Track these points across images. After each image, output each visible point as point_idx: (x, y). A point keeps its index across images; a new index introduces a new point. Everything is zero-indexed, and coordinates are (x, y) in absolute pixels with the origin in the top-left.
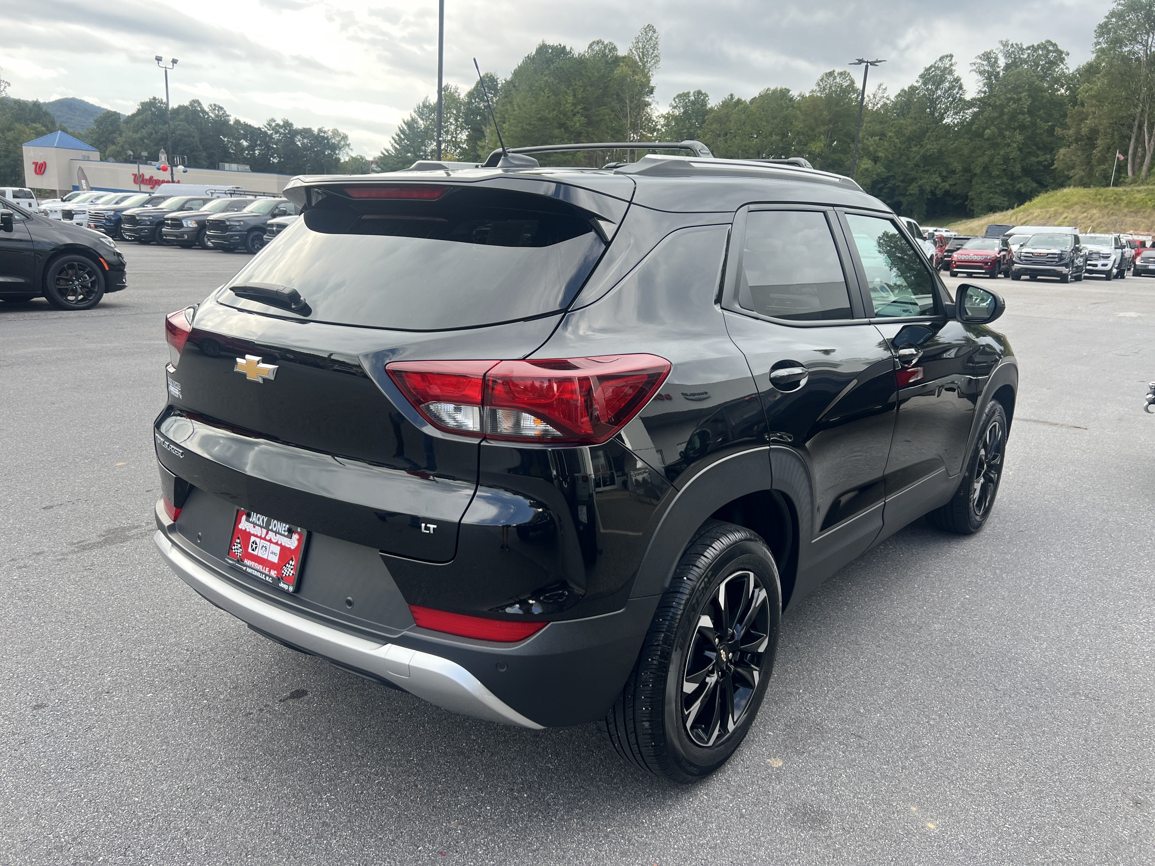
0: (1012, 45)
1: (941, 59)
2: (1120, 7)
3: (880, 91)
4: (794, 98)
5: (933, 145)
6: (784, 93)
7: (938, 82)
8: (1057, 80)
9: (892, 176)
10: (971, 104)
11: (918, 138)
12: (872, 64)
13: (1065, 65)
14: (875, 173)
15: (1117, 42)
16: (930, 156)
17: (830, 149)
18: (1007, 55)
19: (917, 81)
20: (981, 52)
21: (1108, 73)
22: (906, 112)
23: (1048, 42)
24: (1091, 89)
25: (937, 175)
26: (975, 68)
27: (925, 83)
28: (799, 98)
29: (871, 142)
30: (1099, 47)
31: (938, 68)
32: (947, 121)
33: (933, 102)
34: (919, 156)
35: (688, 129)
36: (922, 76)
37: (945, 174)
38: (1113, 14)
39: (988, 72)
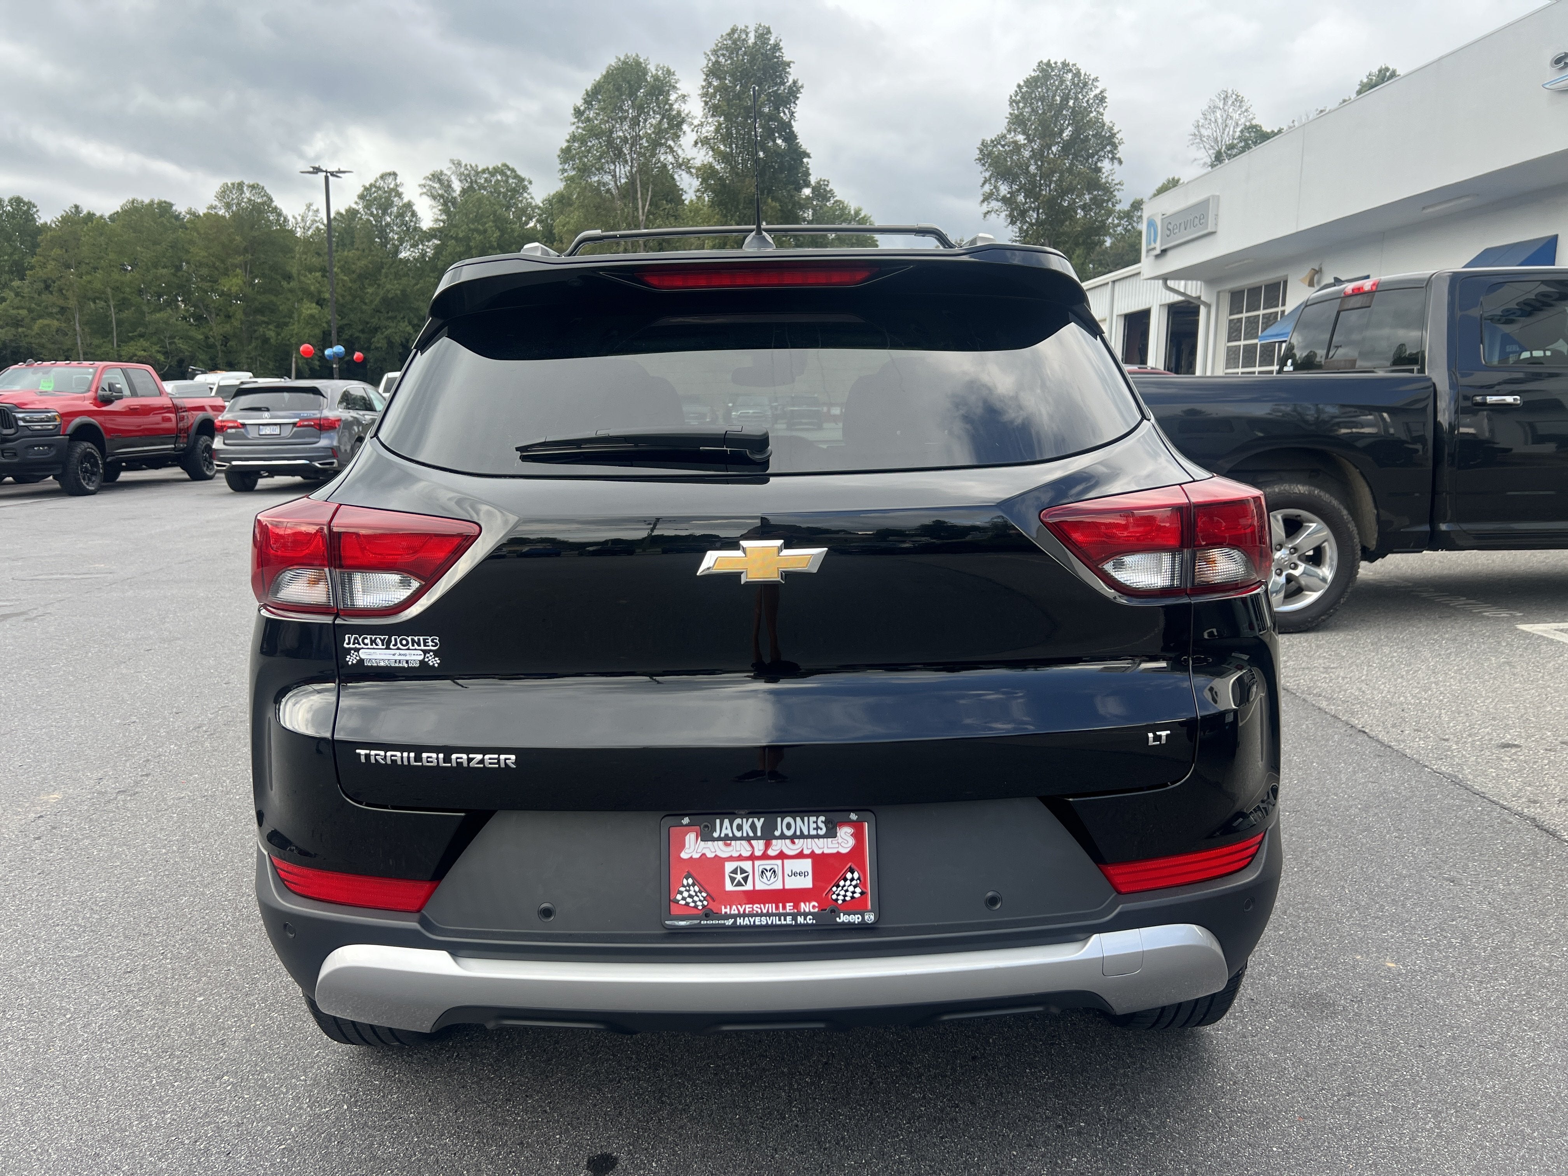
0: (466, 165)
1: (383, 177)
2: (580, 131)
3: (311, 213)
4: (182, 216)
5: (394, 285)
6: (165, 208)
7: (385, 207)
8: (523, 211)
9: (346, 325)
10: (431, 234)
11: (371, 275)
12: (332, 174)
13: (529, 194)
14: (324, 320)
15: (584, 171)
16: (392, 298)
17: (253, 289)
18: (462, 177)
19: (356, 203)
20: (428, 174)
21: (582, 206)
22: (347, 242)
23: (505, 165)
24: (568, 223)
25: (406, 323)
26: (425, 190)
27: (368, 207)
28: (188, 216)
29: (312, 280)
30: (566, 174)
31: (379, 188)
32: (403, 255)
33: (382, 232)
34: (378, 299)
35: (11, 255)
36: (362, 197)
37: (416, 321)
38: (573, 138)
39: (442, 196)
